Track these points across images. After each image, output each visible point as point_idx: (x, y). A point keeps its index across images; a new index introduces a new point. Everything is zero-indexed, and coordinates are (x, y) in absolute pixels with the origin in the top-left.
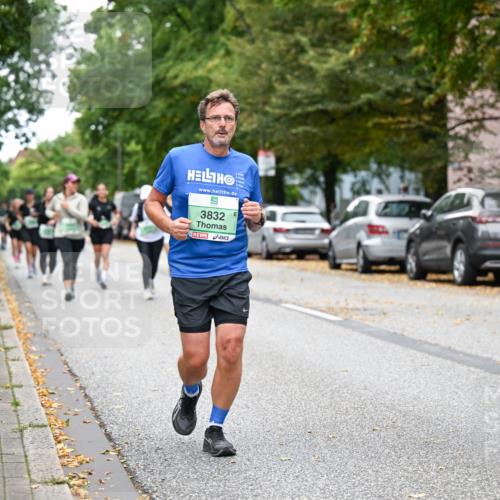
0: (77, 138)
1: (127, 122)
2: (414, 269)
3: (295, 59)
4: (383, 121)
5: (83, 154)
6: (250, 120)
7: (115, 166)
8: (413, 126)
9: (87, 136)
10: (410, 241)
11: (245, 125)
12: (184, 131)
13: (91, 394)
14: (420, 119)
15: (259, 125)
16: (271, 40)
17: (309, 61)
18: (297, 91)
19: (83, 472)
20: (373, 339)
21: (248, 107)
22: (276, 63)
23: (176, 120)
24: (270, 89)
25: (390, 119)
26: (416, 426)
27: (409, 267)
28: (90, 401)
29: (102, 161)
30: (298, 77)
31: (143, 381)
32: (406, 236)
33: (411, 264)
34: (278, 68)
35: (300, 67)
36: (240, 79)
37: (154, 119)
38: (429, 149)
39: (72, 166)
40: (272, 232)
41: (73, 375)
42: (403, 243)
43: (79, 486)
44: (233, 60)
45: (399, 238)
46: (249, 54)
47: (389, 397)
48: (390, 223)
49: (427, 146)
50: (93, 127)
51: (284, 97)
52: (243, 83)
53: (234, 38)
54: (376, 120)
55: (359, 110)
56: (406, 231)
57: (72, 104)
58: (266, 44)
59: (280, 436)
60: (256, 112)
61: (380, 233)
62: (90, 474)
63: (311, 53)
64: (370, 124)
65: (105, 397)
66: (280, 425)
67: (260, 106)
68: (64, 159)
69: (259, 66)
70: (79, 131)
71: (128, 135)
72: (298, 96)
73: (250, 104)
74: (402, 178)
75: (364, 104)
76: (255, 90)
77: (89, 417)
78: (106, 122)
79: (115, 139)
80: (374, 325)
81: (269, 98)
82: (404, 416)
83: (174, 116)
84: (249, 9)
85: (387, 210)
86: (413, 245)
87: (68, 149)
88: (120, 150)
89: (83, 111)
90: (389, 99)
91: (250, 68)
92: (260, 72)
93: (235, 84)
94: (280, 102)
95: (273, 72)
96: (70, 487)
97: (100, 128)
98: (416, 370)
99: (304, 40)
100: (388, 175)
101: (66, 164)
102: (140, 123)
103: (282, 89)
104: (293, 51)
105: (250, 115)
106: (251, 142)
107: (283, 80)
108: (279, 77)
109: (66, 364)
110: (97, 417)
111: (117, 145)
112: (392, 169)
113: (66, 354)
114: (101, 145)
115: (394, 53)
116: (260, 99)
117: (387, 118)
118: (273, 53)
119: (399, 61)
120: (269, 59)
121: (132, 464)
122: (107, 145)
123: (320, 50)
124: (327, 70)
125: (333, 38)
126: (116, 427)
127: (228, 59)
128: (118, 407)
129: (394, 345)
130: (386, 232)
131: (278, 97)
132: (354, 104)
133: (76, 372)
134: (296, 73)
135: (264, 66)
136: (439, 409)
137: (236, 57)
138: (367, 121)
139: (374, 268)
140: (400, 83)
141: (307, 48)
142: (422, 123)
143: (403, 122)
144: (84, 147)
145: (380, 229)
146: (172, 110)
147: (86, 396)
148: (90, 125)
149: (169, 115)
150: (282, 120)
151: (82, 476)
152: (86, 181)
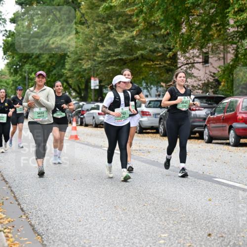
0: (7, 72)
1: (30, 64)
2: (163, 132)
3: (108, 35)
4: (148, 63)
5: (10, 79)
6: (87, 63)
7: (25, 85)
8: (162, 66)
9: (12, 71)
10: (161, 119)
11: (85, 65)
12: (57, 69)
13: (14, 190)
14: (165, 63)
15: (91, 66)
16: (97, 26)
17: (114, 36)
18: (109, 50)
19: (10, 226)
20: (144, 164)
21: (87, 57)
22: (99, 37)
23: (54, 64)
24: (96, 49)
25: (152, 63)
26: (163, 203)
27: (160, 130)
28: (14, 193)
29: (19, 82)
30: (109, 44)
31: (38, 184)
32: (159, 116)
33: (161, 129)
34: (100, 39)
35: (110, 39)
36: (83, 44)
37: (43, 63)
38: (169, 76)
39: (5, 84)
40: (97, 114)
41: (6, 181)
42: (158, 120)
43: (9, 232)
44: (79, 36)
45: (156, 117)
46: (87, 33)
47: (151, 190)
48: (152, 111)
49: (168, 75)
50: (15, 67)
51: (103, 53)
52: (84, 46)
53: (79, 26)
54: (145, 63)
55: (137, 58)
56: (159, 114)
57: (5, 56)
58: (95, 29)
59: (101, 208)
60: (90, 60)
61: (147, 115)
62: (13, 227)
63: (115, 32)
64: (142, 65)
65: (20, 191)
66: (101, 203)
67: (92, 57)
68: (1, 81)
69: (91, 39)
70: (8, 69)
71: (31, 70)
72: (109, 52)
73: (87, 56)
74: (157, 90)
75: (140, 56)
76: (89, 49)
77: (13, 200)
78: (20, 64)
79: (25, 72)
80: (145, 157)
81: (96, 53)
82: (158, 199)
83: (52, 61)
84: (86, 12)
85: (150, 105)
86: (162, 120)
87: (3, 76)
88: (27, 77)
89: (10, 59)
90: (151, 53)
91: (87, 39)
92: (92, 41)
93: (80, 47)
94: (101, 55)
95: (98, 41)
96: (4, 233)
97: (18, 67)
98: (163, 178)
99: (111, 26)
100: (151, 88)
101: (2, 84)
102: (36, 64)
103: (102, 49)
104: (107, 31)
105: (88, 61)
106: (88, 73)
107: (102, 45)
108: (101, 43)
109: (2, 176)
110: (17, 200)
111: (26, 75)
112: (152, 86)
113: (2, 172)
114: (18, 75)
115: (153, 33)
116: (92, 54)
117: (150, 62)
118: (98, 33)
119: (155, 36)
120: (96, 35)
121: (33, 222)
122: (21, 75)
123: (119, 31)
124: (123, 40)
125: (125, 26)
126: (25, 205)
127: (77, 35)
128: (26, 196)
129: (153, 167)
130: (150, 115)
131: (100, 53)
132: (135, 56)
133: (7, 180)
134: (109, 42)
135: (93, 38)
136: (174, 195)
137: (80, 34)
138: (141, 64)
139: (144, 131)
140: (156, 46)
141: (113, 30)
142: (166, 65)
143: (158, 64)
144: (10, 76)
145: (147, 113)
146: (51, 59)
147: (11, 190)
148: (13, 66)
149: (50, 61)
150: (102, 63)
151: (9, 228)
152: (11, 91)
